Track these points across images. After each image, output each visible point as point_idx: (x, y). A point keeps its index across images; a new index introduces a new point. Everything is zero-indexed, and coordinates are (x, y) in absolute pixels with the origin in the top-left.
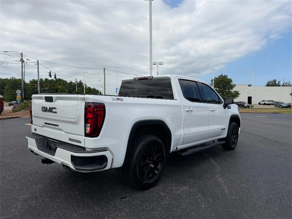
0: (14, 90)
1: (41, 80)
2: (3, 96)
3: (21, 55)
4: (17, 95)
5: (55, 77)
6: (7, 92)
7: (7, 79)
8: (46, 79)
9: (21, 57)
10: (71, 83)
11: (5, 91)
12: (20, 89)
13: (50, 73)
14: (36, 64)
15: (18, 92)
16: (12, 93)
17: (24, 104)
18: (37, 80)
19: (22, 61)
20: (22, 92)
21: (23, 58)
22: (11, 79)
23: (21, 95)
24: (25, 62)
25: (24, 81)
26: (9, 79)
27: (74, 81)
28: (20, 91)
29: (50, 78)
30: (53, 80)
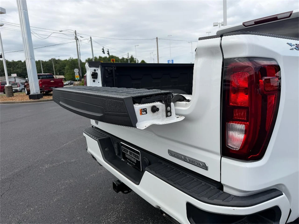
0: (73, 70)
1: (96, 58)
2: (64, 76)
3: (74, 33)
4: (76, 74)
5: (108, 53)
6: (67, 72)
7: (66, 60)
8: (100, 57)
9: (75, 35)
10: (123, 59)
11: (65, 72)
12: (78, 68)
13: (103, 49)
14: (89, 40)
15: (76, 71)
16: (72, 73)
17: (82, 82)
18: (92, 59)
19: (77, 39)
20: (79, 70)
21: (77, 36)
22: (69, 60)
23: (79, 74)
24: (79, 40)
25: (80, 60)
26: (68, 59)
27: (126, 57)
28: (77, 69)
29: (103, 56)
30: (106, 57)
